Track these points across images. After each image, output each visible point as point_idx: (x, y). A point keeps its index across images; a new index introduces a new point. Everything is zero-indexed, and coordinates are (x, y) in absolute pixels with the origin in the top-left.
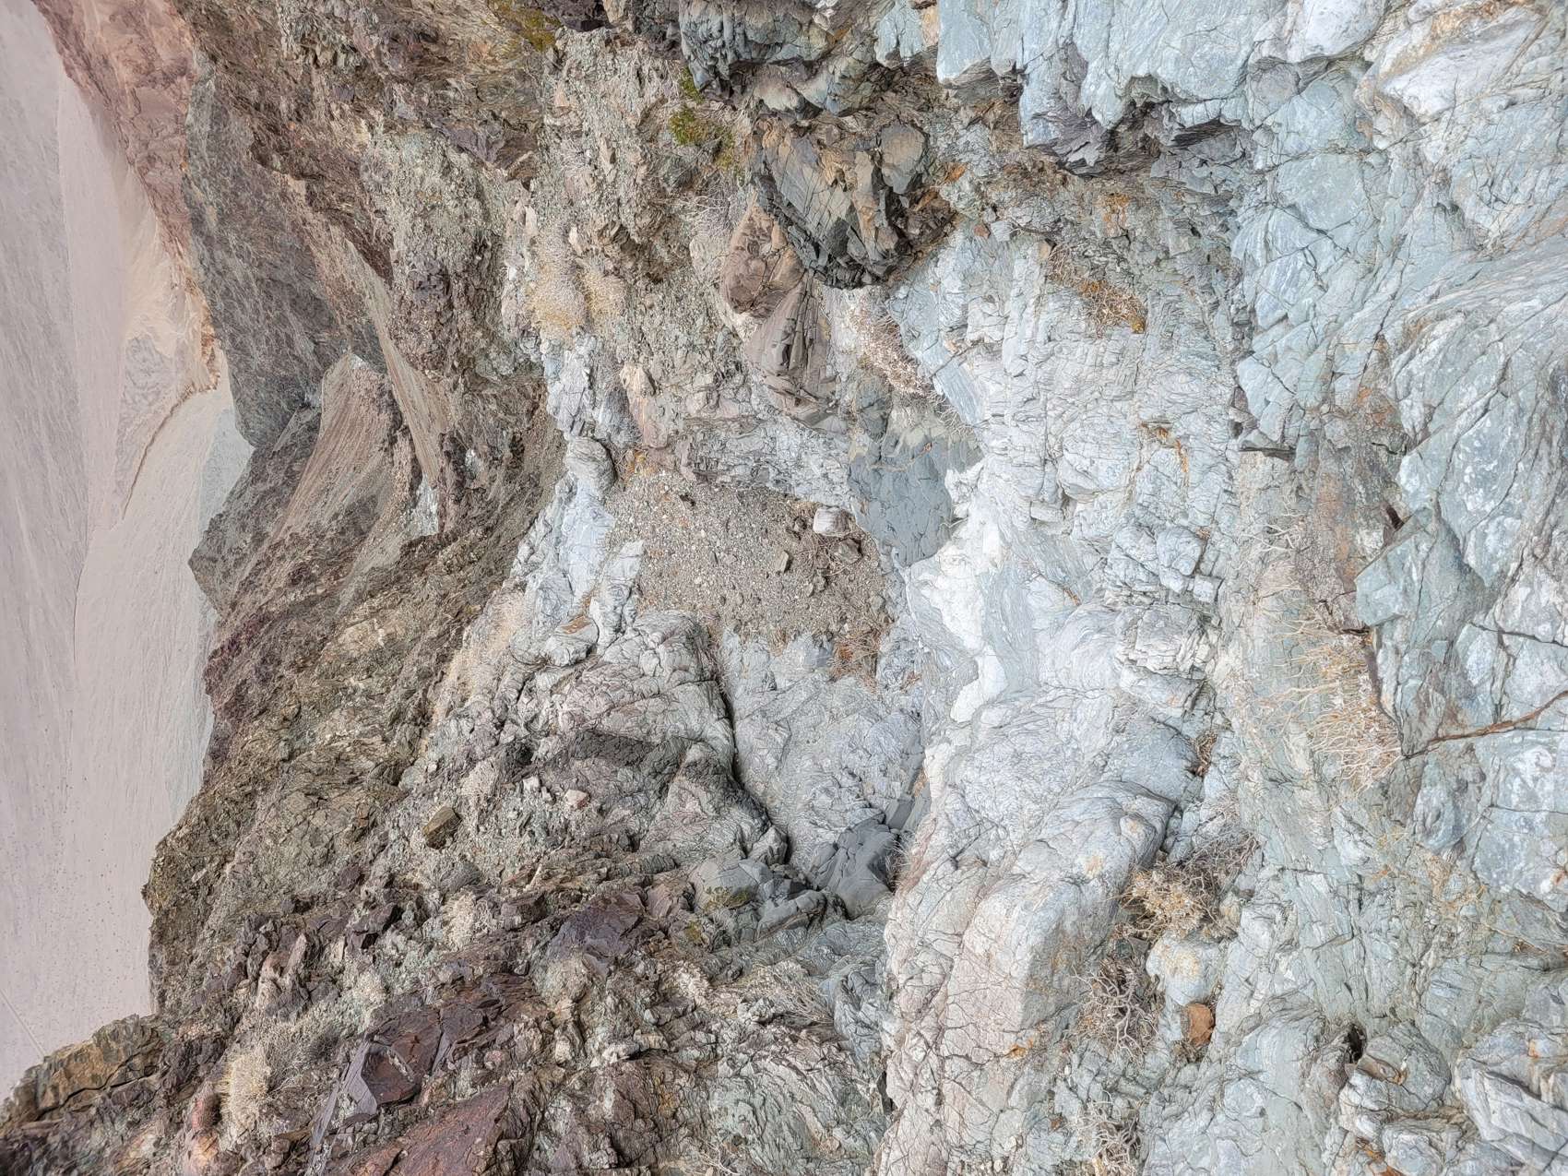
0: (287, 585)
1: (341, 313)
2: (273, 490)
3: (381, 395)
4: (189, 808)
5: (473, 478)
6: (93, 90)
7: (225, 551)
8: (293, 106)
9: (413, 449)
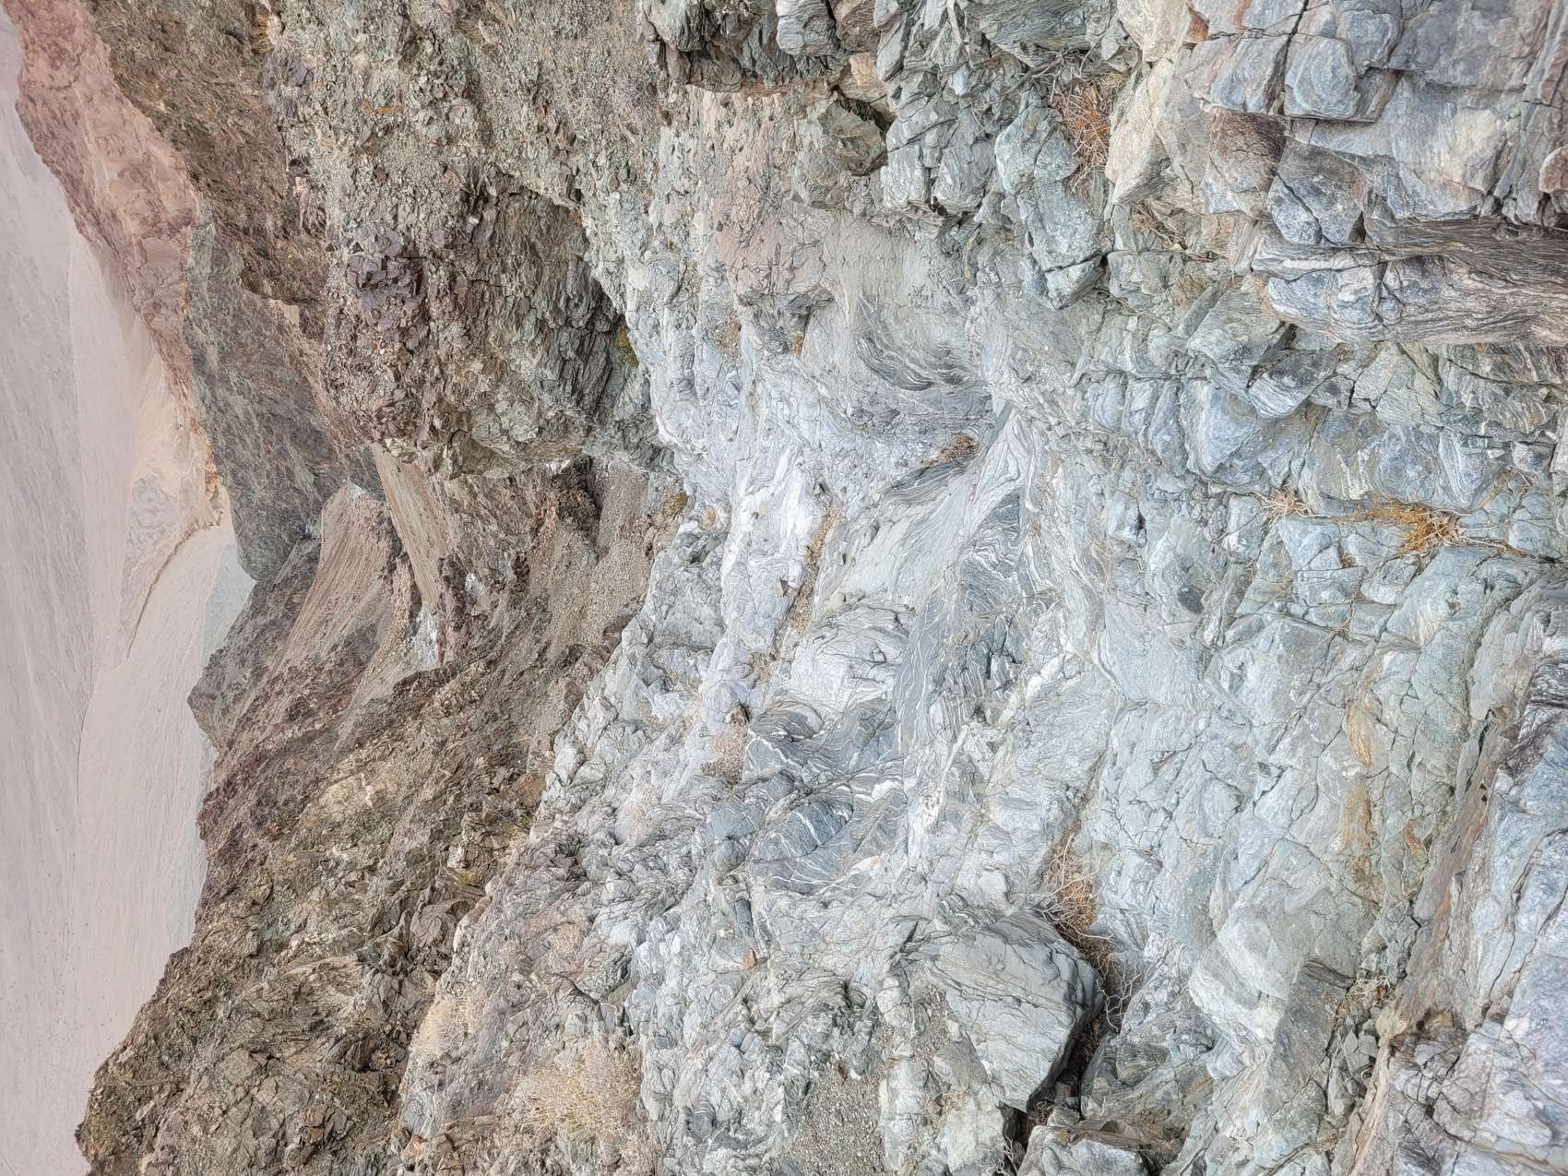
0: (285, 721)
1: (340, 443)
2: (274, 623)
3: (380, 523)
4: (138, 1019)
5: (474, 603)
6: (102, 243)
7: (224, 687)
8: (279, 223)
9: (413, 575)
